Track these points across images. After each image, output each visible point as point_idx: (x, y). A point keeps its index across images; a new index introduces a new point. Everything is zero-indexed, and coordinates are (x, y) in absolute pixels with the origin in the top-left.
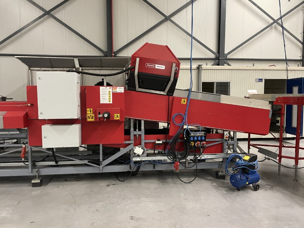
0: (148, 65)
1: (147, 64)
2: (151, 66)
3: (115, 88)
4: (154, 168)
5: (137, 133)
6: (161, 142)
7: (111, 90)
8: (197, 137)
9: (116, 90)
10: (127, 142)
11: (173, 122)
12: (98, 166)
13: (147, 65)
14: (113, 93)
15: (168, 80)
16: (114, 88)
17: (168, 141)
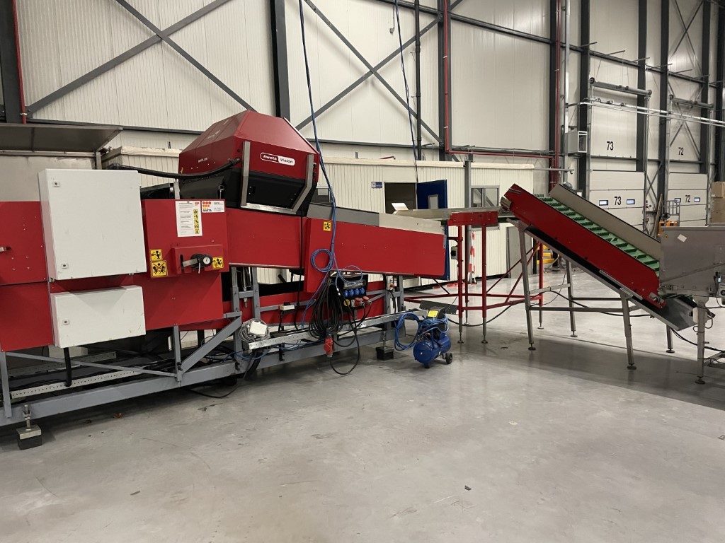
0: (265, 156)
1: (263, 155)
2: (270, 159)
3: (207, 203)
4: (281, 359)
5: (245, 294)
6: (292, 307)
7: (198, 208)
8: (354, 289)
9: (209, 208)
10: (229, 315)
11: (313, 267)
12: (173, 375)
13: (262, 157)
14: (202, 213)
15: (301, 186)
16: (204, 203)
17: (301, 304)
